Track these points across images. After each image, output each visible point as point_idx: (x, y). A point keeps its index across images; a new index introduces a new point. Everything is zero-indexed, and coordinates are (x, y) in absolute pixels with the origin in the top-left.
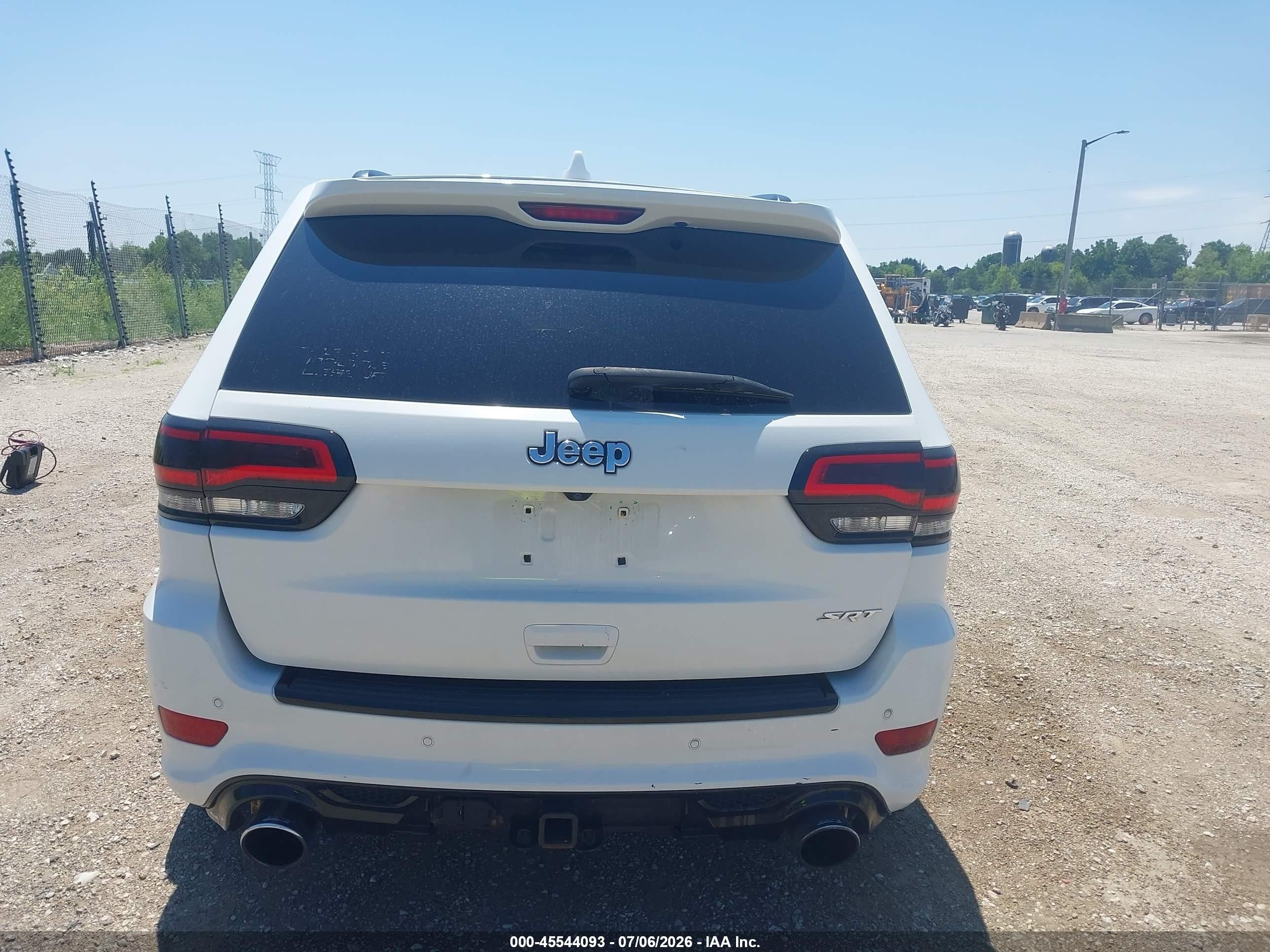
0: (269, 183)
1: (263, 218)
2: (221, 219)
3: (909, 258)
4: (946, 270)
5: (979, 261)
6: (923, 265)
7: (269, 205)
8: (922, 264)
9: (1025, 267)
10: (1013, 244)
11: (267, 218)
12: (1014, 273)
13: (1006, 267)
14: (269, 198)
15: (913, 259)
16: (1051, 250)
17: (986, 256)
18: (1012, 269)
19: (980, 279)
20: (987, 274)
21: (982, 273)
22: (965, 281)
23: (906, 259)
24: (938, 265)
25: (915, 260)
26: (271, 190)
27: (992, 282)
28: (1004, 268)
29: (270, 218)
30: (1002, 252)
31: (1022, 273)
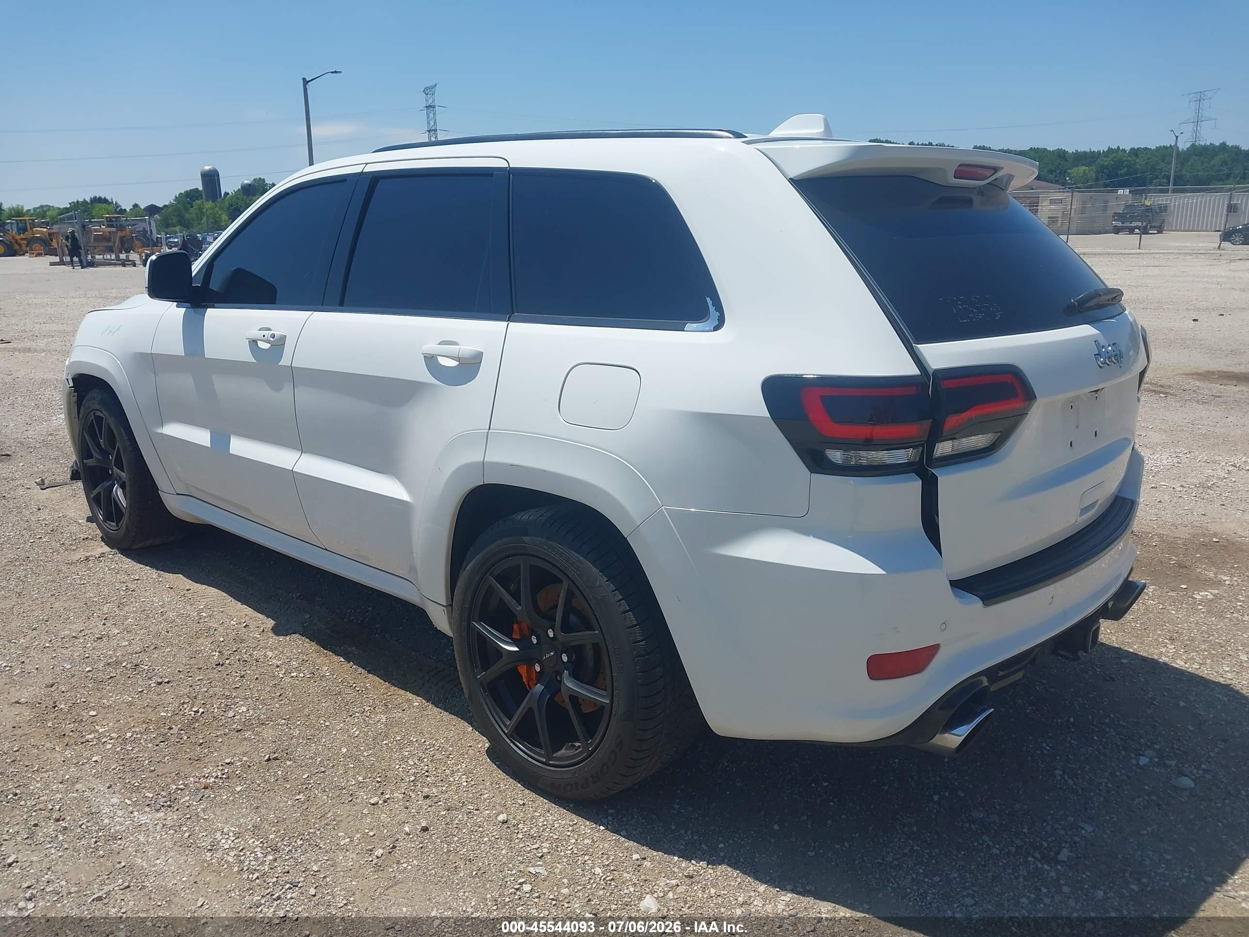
3: (98, 196)
4: (143, 208)
5: (176, 197)
6: (116, 203)
8: (114, 203)
9: (230, 203)
10: (211, 179)
12: (221, 208)
13: (211, 202)
15: (103, 197)
16: (250, 185)
17: (183, 192)
18: (218, 205)
19: (187, 216)
20: (193, 210)
21: (188, 210)
22: (172, 220)
23: (95, 197)
24: (134, 203)
25: (105, 198)
27: (201, 219)
28: (209, 205)
30: (201, 188)
31: (229, 209)
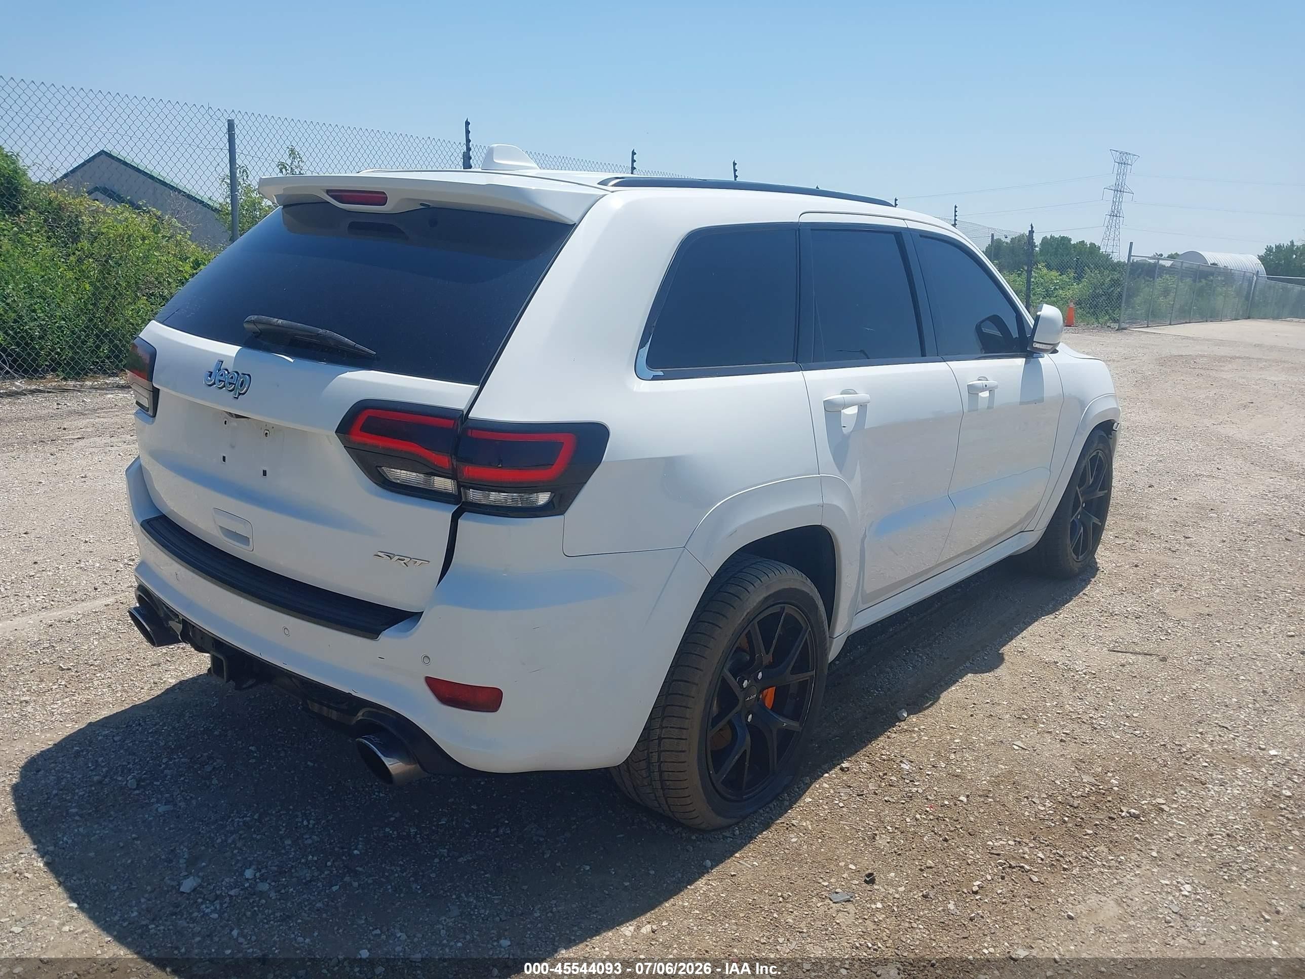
0: (1120, 184)
1: (1107, 220)
2: (955, 220)
7: (1116, 207)
11: (1111, 221)
14: (1118, 200)
26: (1121, 191)
29: (1114, 221)
